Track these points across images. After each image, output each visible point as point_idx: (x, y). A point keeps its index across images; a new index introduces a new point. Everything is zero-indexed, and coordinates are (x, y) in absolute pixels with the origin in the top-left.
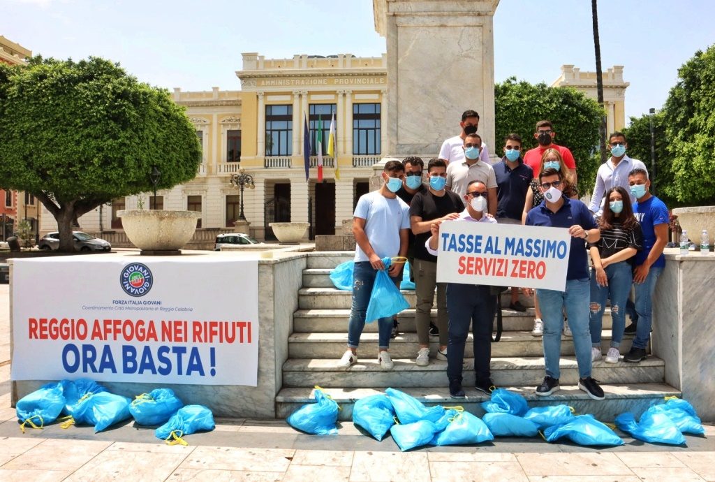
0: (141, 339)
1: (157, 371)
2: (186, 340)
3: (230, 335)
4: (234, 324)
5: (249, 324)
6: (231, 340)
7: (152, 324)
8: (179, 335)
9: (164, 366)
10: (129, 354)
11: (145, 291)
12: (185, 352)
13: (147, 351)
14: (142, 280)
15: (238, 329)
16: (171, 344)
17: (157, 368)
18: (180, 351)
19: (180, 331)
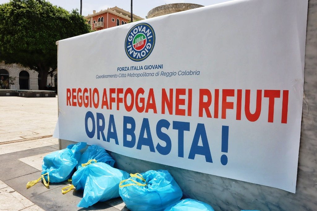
0: (140, 110)
1: (156, 150)
2: (190, 114)
3: (253, 110)
4: (259, 92)
5: (286, 93)
6: (253, 118)
7: (151, 92)
8: (181, 107)
9: (163, 144)
10: (129, 126)
11: (147, 53)
12: (188, 129)
13: (146, 123)
14: (145, 41)
15: (265, 101)
16: (172, 118)
17: (155, 145)
18: (182, 127)
19: (182, 102)
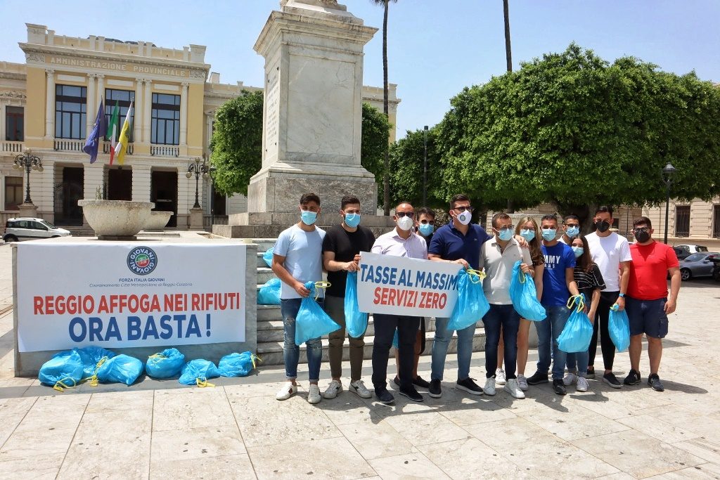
0: (145, 310)
1: (160, 337)
2: (186, 309)
3: (223, 304)
4: (226, 294)
5: (238, 294)
6: (223, 308)
7: (155, 297)
8: (179, 306)
9: (166, 332)
10: (134, 324)
11: (150, 270)
12: (185, 319)
13: (151, 320)
14: (147, 261)
15: (229, 299)
16: (172, 314)
17: (159, 333)
18: (180, 319)
19: (181, 303)
